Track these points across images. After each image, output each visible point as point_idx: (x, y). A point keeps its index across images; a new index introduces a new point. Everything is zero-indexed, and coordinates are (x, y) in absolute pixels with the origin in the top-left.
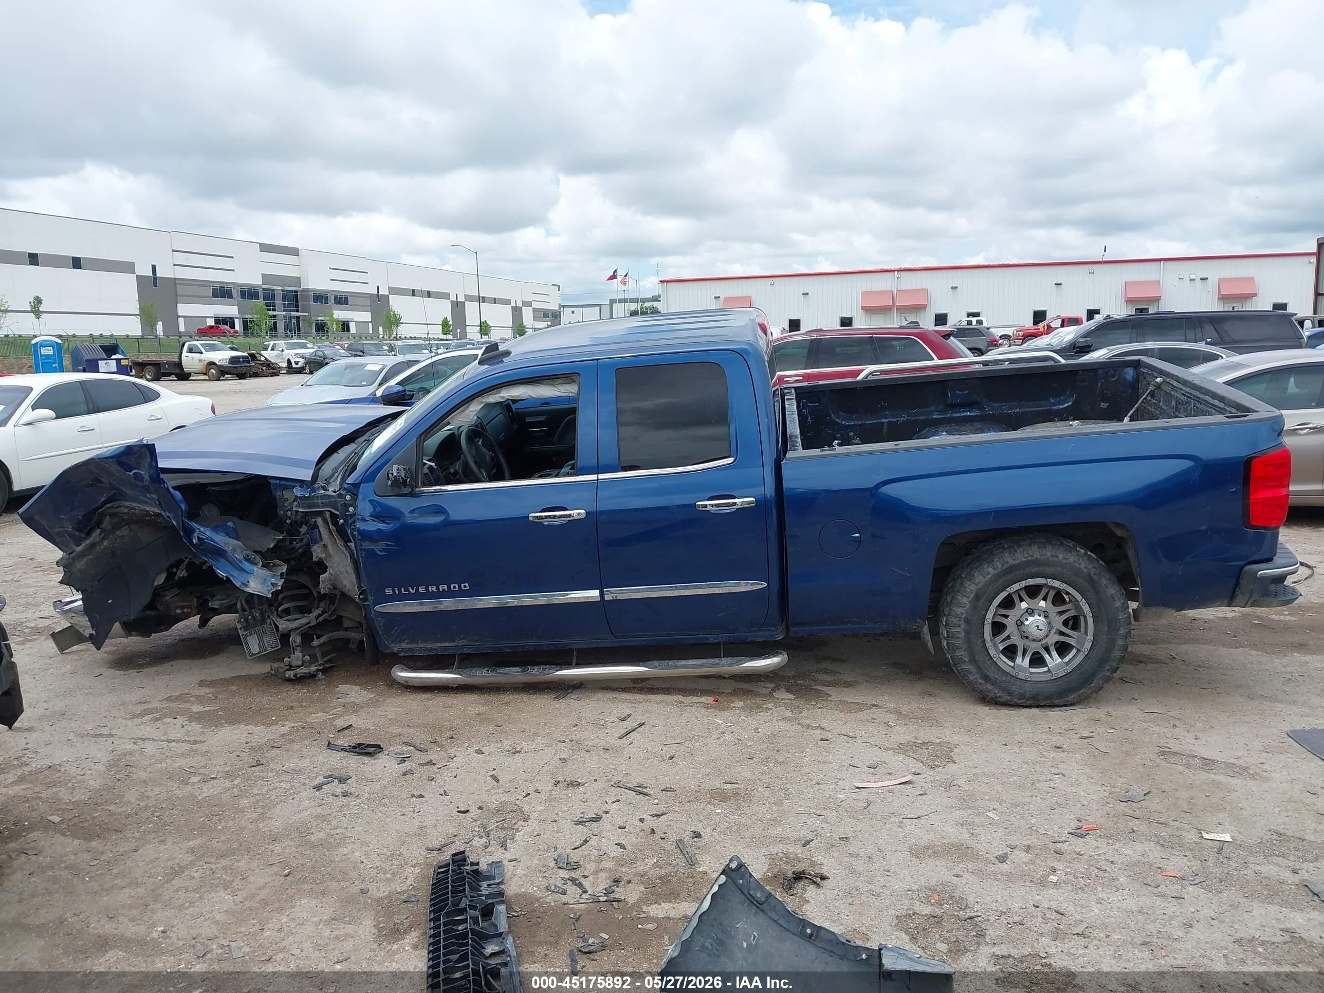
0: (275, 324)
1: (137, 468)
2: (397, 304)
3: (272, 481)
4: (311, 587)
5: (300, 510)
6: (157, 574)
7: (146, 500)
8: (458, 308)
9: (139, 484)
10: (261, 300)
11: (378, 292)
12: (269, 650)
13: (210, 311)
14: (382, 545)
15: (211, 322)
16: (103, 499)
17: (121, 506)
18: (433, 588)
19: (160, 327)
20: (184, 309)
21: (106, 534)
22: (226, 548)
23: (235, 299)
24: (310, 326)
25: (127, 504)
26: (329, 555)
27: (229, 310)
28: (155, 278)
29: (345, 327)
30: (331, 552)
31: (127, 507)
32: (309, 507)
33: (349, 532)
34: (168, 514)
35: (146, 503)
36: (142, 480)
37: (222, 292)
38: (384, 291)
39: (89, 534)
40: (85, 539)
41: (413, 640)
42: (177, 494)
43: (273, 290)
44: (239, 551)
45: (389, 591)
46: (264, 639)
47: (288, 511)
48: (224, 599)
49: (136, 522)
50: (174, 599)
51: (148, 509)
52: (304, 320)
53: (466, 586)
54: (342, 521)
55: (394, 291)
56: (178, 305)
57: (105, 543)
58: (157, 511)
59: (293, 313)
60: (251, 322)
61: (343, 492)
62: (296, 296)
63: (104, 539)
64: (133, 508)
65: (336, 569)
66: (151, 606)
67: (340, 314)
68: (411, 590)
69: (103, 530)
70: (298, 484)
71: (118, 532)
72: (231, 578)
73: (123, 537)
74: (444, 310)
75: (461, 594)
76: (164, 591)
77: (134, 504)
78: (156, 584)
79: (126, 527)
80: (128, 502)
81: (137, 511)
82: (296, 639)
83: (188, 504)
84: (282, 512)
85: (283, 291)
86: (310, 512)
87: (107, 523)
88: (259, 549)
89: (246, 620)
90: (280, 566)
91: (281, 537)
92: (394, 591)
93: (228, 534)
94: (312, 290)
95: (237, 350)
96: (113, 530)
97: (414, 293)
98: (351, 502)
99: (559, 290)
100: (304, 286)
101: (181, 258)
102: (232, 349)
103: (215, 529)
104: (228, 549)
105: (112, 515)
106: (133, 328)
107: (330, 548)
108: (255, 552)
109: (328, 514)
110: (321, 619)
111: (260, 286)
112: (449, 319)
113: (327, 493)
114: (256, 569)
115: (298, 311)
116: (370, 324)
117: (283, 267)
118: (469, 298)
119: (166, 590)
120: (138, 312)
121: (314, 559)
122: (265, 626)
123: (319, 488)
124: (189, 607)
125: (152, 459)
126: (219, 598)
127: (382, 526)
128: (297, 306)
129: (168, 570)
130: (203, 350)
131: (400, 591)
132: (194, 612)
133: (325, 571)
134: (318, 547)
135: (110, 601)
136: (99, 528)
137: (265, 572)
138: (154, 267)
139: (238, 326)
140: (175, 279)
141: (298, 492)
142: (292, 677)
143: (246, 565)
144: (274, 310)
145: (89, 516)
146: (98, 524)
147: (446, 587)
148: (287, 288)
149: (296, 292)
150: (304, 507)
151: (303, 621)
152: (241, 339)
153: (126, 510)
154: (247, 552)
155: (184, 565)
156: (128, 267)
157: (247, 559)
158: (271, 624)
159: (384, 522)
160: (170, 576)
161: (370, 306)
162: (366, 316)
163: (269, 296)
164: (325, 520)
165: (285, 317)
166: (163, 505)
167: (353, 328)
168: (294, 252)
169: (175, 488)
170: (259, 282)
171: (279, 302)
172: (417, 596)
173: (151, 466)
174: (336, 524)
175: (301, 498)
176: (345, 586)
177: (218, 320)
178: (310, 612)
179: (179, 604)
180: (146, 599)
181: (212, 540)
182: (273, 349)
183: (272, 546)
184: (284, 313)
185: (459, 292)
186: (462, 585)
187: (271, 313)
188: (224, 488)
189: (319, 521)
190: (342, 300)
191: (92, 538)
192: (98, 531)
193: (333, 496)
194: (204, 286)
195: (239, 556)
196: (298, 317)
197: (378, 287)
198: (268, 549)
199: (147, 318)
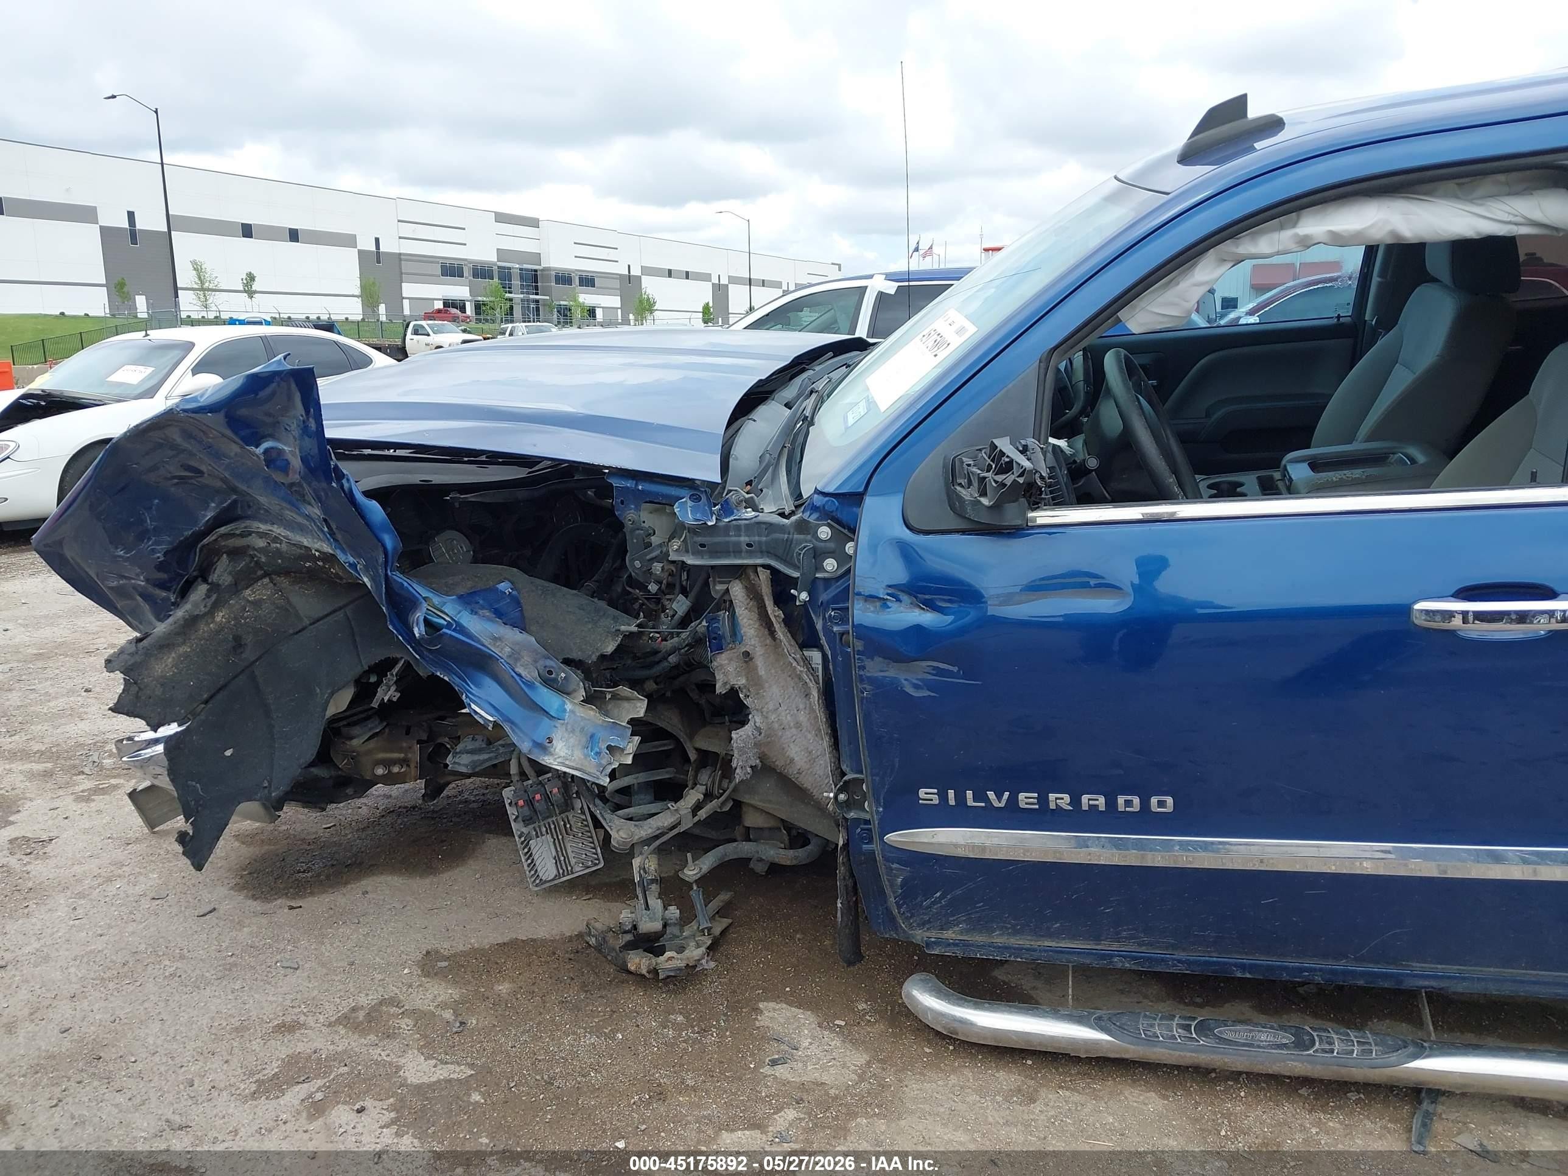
0: (511, 308)
1: (272, 436)
2: (651, 286)
3: (616, 482)
4: (683, 738)
5: (691, 560)
6: (332, 694)
7: (300, 519)
8: (720, 292)
9: (279, 477)
10: (496, 280)
11: (629, 272)
12: (579, 871)
13: (439, 291)
14: (922, 669)
15: (439, 305)
16: (210, 515)
17: (250, 534)
18: (1060, 800)
19: (382, 309)
20: (410, 290)
21: (219, 596)
22: (495, 650)
23: (467, 278)
24: (551, 312)
25: (263, 527)
26: (756, 682)
27: (460, 291)
28: (378, 253)
29: (592, 312)
30: (762, 672)
31: (262, 535)
32: (715, 553)
33: (819, 626)
34: (351, 560)
35: (302, 529)
36: (285, 468)
37: (452, 270)
38: (636, 271)
39: (184, 593)
40: (176, 605)
41: (981, 924)
42: (375, 509)
43: (510, 268)
44: (527, 658)
45: (927, 795)
46: (568, 845)
47: (653, 560)
48: (479, 751)
49: (287, 573)
50: (372, 744)
51: (306, 543)
52: (544, 305)
53: (1164, 804)
54: (804, 596)
55: (647, 271)
56: (403, 284)
57: (219, 617)
58: (327, 548)
59: (532, 297)
60: (484, 305)
61: (813, 519)
62: (536, 276)
63: (216, 607)
64: (276, 539)
65: (773, 717)
66: (323, 757)
67: (587, 298)
68: (991, 795)
69: (214, 587)
70: (685, 493)
71: (248, 592)
72: (507, 728)
73: (257, 604)
74: (703, 294)
75: (1145, 822)
76: (349, 725)
77: (277, 530)
78: (331, 711)
79: (266, 580)
80: (265, 522)
81: (284, 547)
82: (645, 865)
83: (401, 535)
84: (637, 564)
85: (521, 269)
86: (713, 567)
87: (222, 572)
88: (575, 655)
89: (530, 803)
90: (628, 699)
91: (633, 628)
92: (943, 796)
93: (499, 614)
94: (555, 269)
95: (469, 332)
96: (236, 588)
97: (670, 273)
98: (832, 545)
99: (840, 270)
100: (544, 264)
101: (407, 230)
102: (464, 331)
103: (468, 600)
104: (501, 651)
105: (235, 553)
106: (353, 310)
107: (759, 662)
108: (567, 662)
109: (764, 575)
110: (703, 814)
111: (495, 264)
112: (711, 304)
113: (762, 517)
114: (569, 706)
115: (537, 294)
116: (619, 311)
117: (520, 241)
118: (734, 280)
119: (355, 724)
120: (358, 292)
121: (720, 689)
122: (570, 815)
123: (739, 503)
124: (404, 762)
125: (307, 412)
126: (470, 747)
127: (927, 618)
128: (537, 288)
129: (357, 682)
130: (431, 332)
131: (961, 798)
132: (414, 771)
133: (743, 723)
134: (730, 660)
135: (228, 753)
136: (205, 580)
137: (590, 714)
138: (377, 240)
139: (469, 309)
140: (400, 254)
141: (687, 512)
142: (644, 972)
143: (547, 697)
144: (510, 292)
145: (182, 551)
146: (203, 574)
147: (1101, 801)
148: (525, 266)
149: (536, 271)
150: (696, 553)
151: (664, 820)
152: (473, 324)
153: (261, 543)
154: (550, 663)
155: (391, 677)
156: (348, 241)
157: (549, 681)
158: (583, 813)
159: (930, 605)
160: (364, 691)
161: (621, 289)
162: (615, 301)
163: (505, 275)
164: (754, 593)
165: (522, 300)
166: (339, 536)
167: (599, 314)
168: (534, 223)
169: (368, 494)
170: (493, 258)
171: (516, 282)
172: (1013, 817)
173: (305, 429)
174: (783, 598)
175: (693, 530)
176: (792, 760)
177: (448, 304)
178: (677, 797)
179: (382, 756)
180: (309, 747)
181: (461, 629)
182: (511, 334)
183: (610, 648)
184: (522, 296)
185: (721, 272)
186: (1154, 800)
187: (508, 295)
188: (488, 497)
189: (737, 591)
190: (588, 281)
191: (188, 606)
192: (202, 589)
193: (781, 528)
194: (432, 262)
195: (528, 672)
196: (537, 301)
197: (629, 266)
198: (603, 657)
199: (369, 297)
